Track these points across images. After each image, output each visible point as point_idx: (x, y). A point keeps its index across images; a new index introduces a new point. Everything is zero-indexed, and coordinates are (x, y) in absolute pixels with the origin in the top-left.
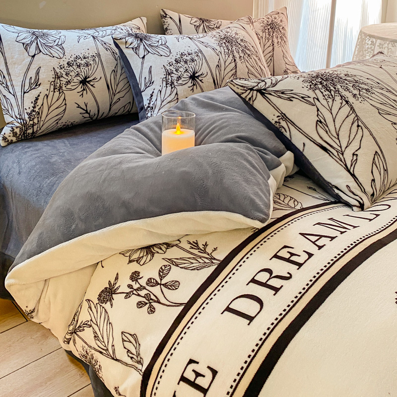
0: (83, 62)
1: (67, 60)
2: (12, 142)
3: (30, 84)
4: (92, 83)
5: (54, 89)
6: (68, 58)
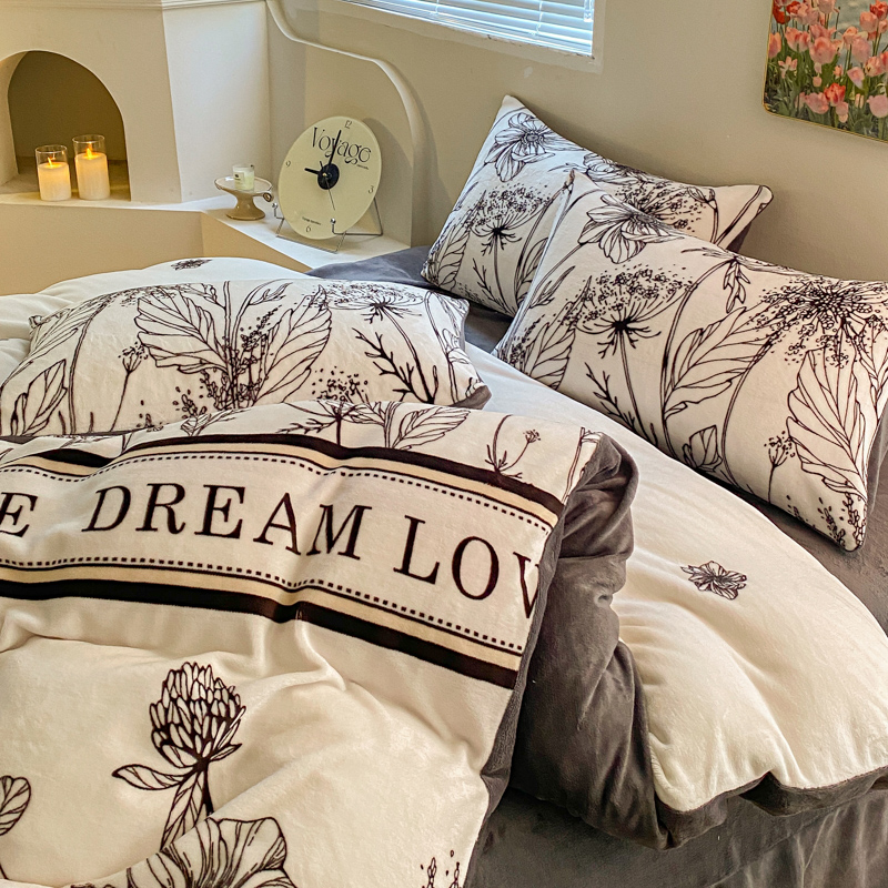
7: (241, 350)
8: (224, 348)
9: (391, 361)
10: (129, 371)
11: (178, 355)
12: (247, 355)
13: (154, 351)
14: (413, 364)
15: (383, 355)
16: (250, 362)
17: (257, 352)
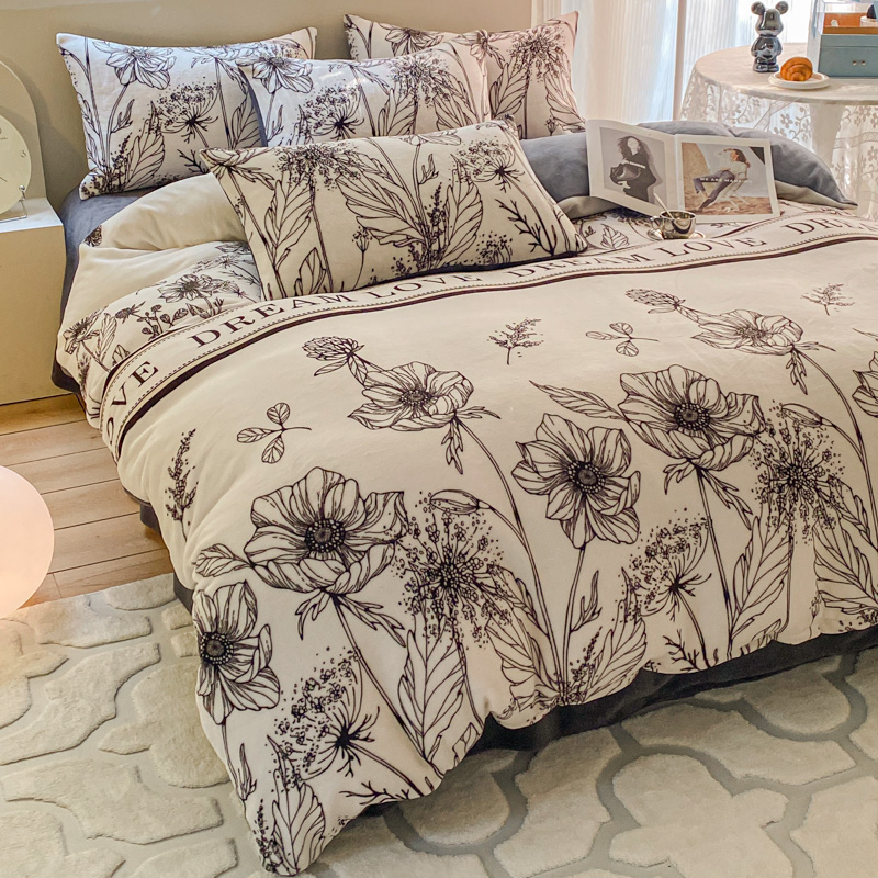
0: (193, 95)
1: (171, 92)
2: (93, 195)
3: (119, 121)
4: (203, 125)
5: (150, 129)
6: (174, 88)
7: (430, 224)
8: (420, 224)
9: (525, 222)
10: (363, 251)
11: (391, 234)
12: (436, 229)
13: (375, 233)
14: (539, 224)
15: (520, 219)
16: (439, 233)
17: (441, 225)
